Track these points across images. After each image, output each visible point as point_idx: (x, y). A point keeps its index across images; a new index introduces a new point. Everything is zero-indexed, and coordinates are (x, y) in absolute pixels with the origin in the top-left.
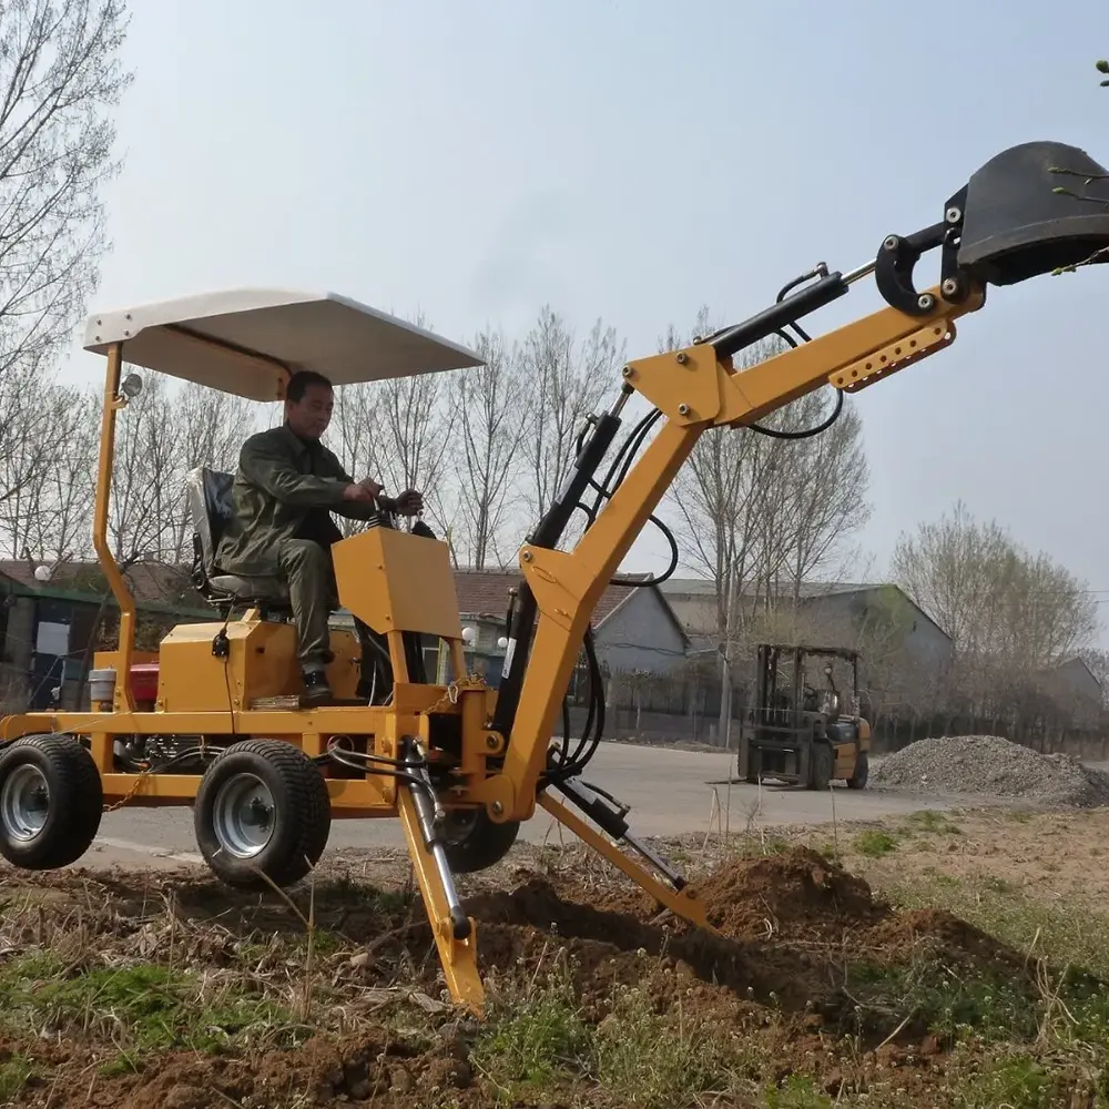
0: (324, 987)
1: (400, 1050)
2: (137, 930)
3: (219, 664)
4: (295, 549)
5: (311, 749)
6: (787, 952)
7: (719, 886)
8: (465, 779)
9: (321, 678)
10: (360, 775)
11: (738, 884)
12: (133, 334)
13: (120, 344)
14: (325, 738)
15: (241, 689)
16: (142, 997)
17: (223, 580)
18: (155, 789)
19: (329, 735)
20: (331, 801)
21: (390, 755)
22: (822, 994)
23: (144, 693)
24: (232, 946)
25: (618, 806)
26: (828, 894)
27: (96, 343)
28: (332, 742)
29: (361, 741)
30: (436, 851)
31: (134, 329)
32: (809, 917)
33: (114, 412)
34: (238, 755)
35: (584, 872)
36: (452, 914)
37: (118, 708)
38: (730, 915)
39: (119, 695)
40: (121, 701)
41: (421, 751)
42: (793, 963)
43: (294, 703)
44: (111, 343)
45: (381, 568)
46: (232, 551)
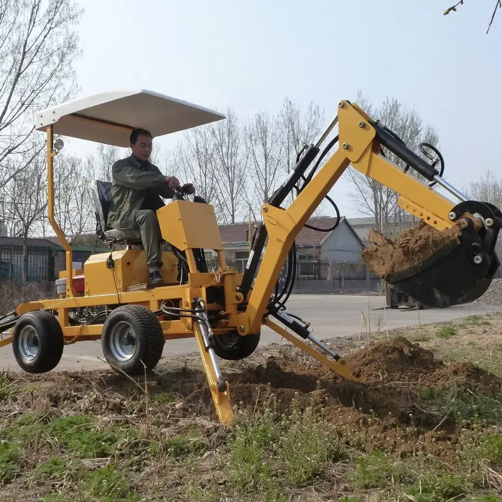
0: (161, 420)
2: (82, 398)
3: (109, 271)
4: (142, 214)
5: (154, 308)
6: (390, 388)
7: (358, 358)
8: (227, 316)
9: (157, 274)
10: (177, 318)
11: (367, 357)
12: (57, 120)
13: (52, 126)
14: (160, 302)
15: (121, 282)
16: (71, 431)
17: (109, 232)
18: (88, 332)
19: (162, 300)
20: (163, 331)
21: (189, 307)
22: (405, 407)
23: (79, 288)
24: (123, 403)
25: (305, 323)
26: (411, 358)
27: (41, 126)
28: (163, 304)
29: (177, 302)
30: (210, 351)
31: (57, 118)
32: (402, 370)
33: (52, 158)
34: (117, 313)
35: (302, 356)
36: (218, 381)
37: (68, 296)
38: (364, 371)
39: (68, 290)
40: (70, 293)
41: (202, 304)
42: (393, 393)
43: (145, 287)
44: (48, 126)
45: (179, 219)
46: (115, 218)
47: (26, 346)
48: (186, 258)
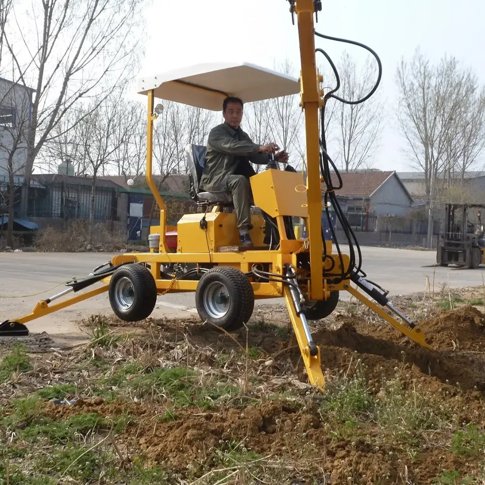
0: (254, 375)
1: (288, 409)
2: (174, 348)
3: (203, 232)
4: (235, 179)
5: (244, 269)
6: (463, 357)
7: (430, 325)
9: (248, 237)
10: (267, 281)
11: (439, 324)
12: (158, 86)
13: (153, 91)
14: (250, 265)
15: (213, 243)
16: (176, 382)
17: (203, 194)
18: (178, 285)
19: (252, 263)
20: (254, 292)
21: (280, 272)
23: (172, 245)
24: (214, 356)
25: (384, 291)
26: (482, 328)
27: (143, 90)
28: (253, 266)
29: (266, 266)
30: (301, 315)
31: (158, 83)
32: (473, 339)
33: (152, 122)
34: (214, 273)
35: (368, 315)
36: (309, 345)
37: (161, 251)
38: (436, 338)
39: (161, 246)
40: (162, 248)
41: (293, 271)
42: (466, 362)
43: (236, 249)
44: (149, 90)
45: (272, 187)
46: (207, 181)
48: (277, 226)
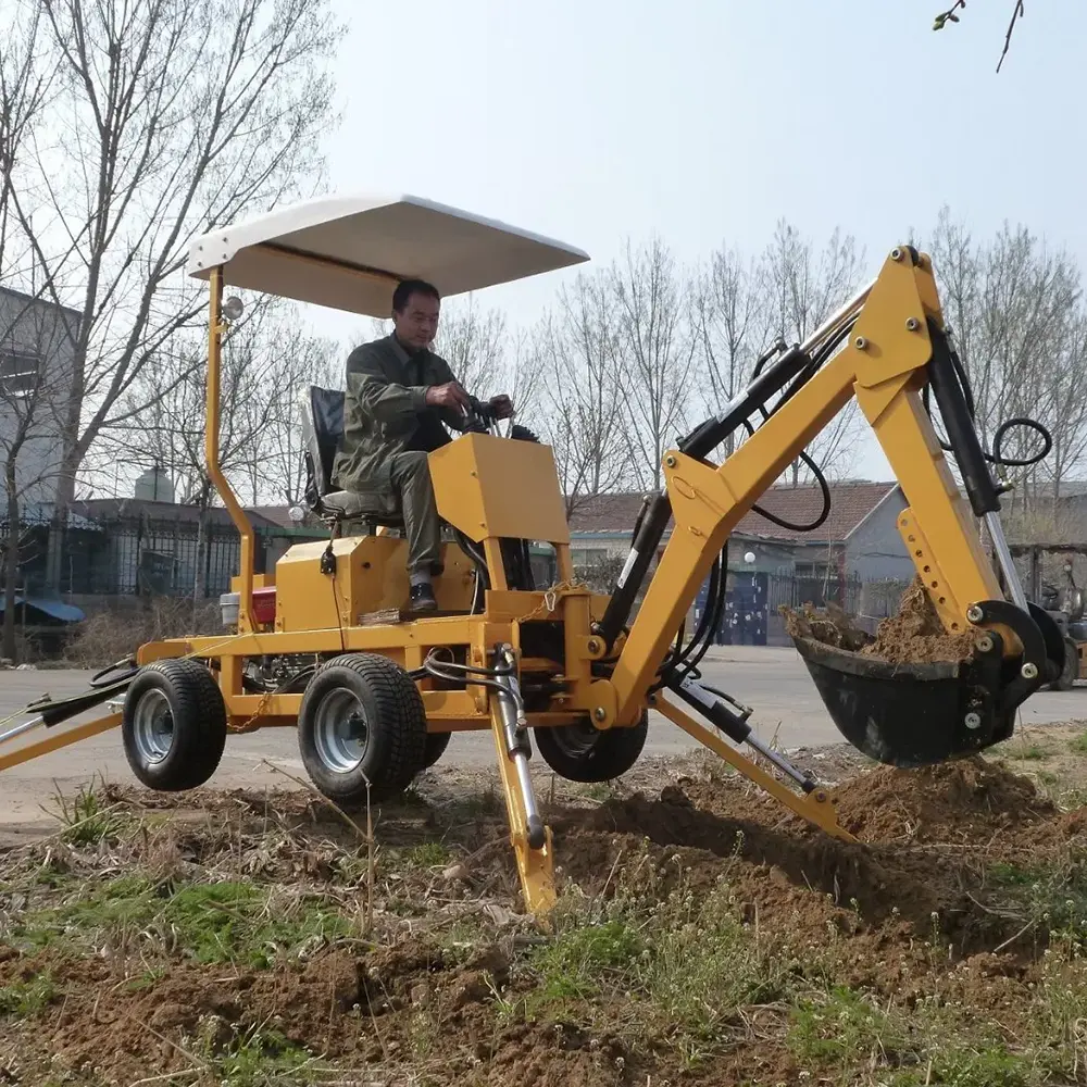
0: (408, 900)
2: (255, 847)
3: (326, 581)
4: (407, 461)
5: (412, 663)
6: (923, 856)
7: (862, 789)
8: (567, 687)
9: (427, 590)
10: (461, 686)
12: (230, 257)
13: (220, 268)
14: (425, 650)
15: (349, 605)
16: (210, 913)
17: (333, 497)
18: (279, 708)
19: (429, 647)
20: (427, 713)
21: (482, 664)
22: (948, 900)
23: (264, 612)
24: (337, 862)
25: (741, 709)
26: (981, 793)
27: (200, 269)
28: (431, 654)
29: (460, 651)
30: (518, 759)
31: (231, 250)
32: (957, 819)
33: (218, 337)
34: (333, 670)
36: (529, 823)
37: (242, 630)
39: (243, 617)
40: (245, 624)
41: (508, 658)
42: (931, 867)
43: (396, 617)
44: (212, 268)
45: (474, 474)
46: (347, 467)
47: (149, 731)
48: (484, 558)
